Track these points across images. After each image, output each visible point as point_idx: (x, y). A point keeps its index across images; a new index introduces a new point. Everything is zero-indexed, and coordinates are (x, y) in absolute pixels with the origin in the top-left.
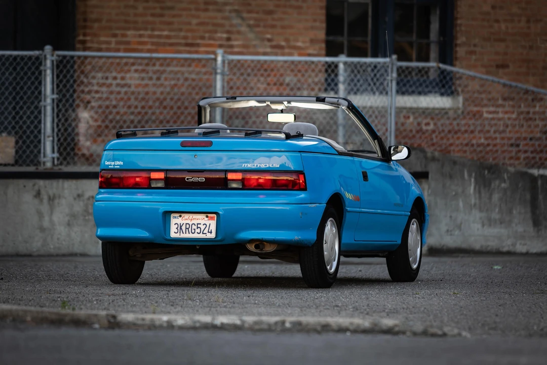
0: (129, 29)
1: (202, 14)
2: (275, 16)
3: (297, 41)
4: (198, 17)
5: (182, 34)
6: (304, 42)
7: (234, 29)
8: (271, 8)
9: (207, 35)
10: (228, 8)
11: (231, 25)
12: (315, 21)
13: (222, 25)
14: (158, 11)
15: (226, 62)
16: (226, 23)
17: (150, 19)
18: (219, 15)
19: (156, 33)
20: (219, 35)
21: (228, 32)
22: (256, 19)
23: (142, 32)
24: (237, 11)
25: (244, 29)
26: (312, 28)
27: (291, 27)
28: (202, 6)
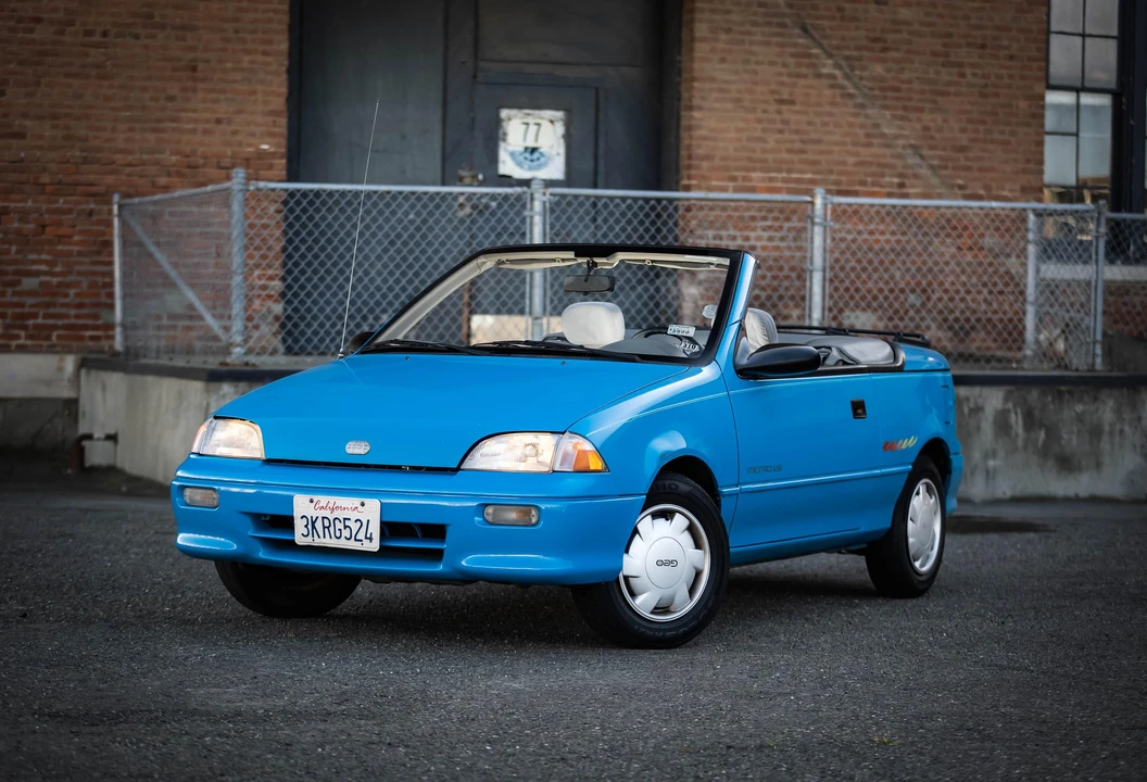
0: (754, 170)
1: (862, 150)
2: (970, 155)
3: (1003, 189)
4: (857, 155)
5: (833, 177)
6: (1011, 190)
7: (910, 171)
8: (965, 143)
9: (869, 179)
10: (901, 142)
11: (906, 167)
12: (1028, 161)
13: (893, 167)
14: (798, 145)
15: (829, 206)
16: (898, 163)
17: (785, 156)
18: (888, 152)
19: (794, 176)
20: (887, 179)
21: (900, 175)
22: (941, 158)
23: (773, 175)
24: (913, 147)
25: (924, 171)
26: (1024, 171)
27: (992, 169)
28: (863, 139)
